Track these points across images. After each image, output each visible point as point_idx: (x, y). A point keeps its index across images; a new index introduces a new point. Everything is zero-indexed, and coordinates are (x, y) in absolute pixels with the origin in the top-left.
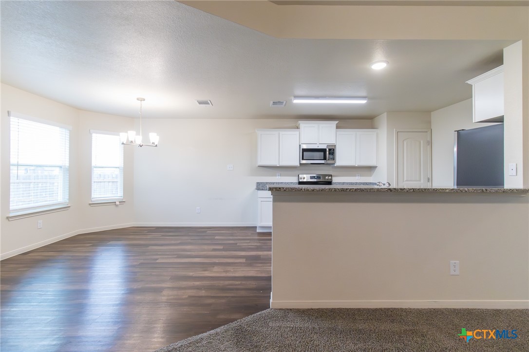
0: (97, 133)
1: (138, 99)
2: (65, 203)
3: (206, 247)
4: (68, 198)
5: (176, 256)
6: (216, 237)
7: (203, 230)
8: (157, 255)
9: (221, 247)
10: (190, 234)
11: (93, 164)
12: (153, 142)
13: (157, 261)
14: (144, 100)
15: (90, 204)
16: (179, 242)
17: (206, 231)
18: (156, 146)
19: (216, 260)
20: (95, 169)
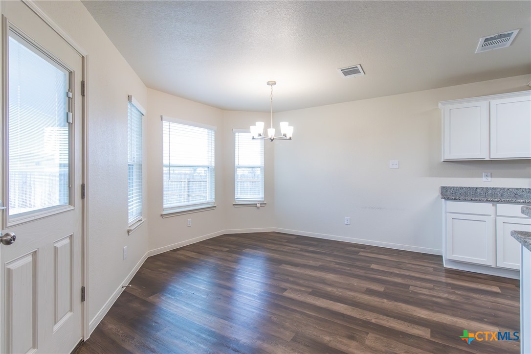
0: (238, 132)
1: (268, 84)
2: (212, 202)
3: (355, 282)
4: (214, 198)
5: (310, 290)
6: (373, 266)
7: (353, 249)
8: (287, 281)
9: (380, 288)
10: (335, 253)
11: (236, 163)
12: (285, 133)
13: (286, 294)
14: (275, 83)
15: (234, 205)
16: (319, 263)
17: (357, 252)
18: (290, 139)
19: (372, 318)
20: (238, 169)
